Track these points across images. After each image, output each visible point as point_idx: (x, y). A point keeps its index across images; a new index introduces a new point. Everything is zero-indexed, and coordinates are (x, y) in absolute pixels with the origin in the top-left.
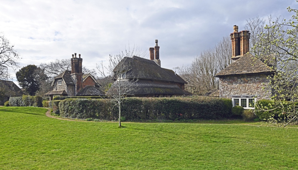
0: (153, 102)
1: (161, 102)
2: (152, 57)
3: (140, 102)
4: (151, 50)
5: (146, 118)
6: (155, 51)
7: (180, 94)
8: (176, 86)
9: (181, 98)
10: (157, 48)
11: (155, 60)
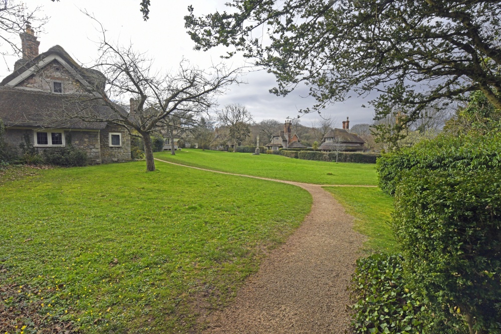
0: (348, 154)
1: (352, 155)
2: (344, 127)
3: (343, 154)
4: (344, 123)
5: (345, 160)
6: (346, 124)
7: (361, 150)
8: (358, 145)
9: (362, 153)
10: (348, 122)
11: (346, 129)
